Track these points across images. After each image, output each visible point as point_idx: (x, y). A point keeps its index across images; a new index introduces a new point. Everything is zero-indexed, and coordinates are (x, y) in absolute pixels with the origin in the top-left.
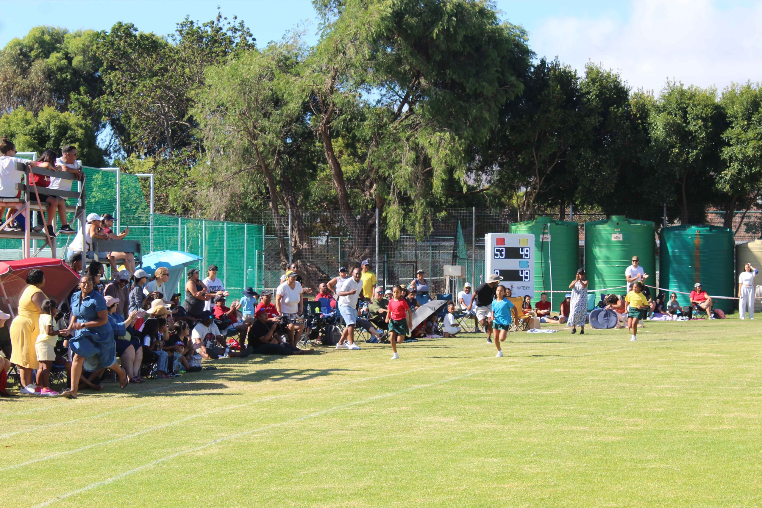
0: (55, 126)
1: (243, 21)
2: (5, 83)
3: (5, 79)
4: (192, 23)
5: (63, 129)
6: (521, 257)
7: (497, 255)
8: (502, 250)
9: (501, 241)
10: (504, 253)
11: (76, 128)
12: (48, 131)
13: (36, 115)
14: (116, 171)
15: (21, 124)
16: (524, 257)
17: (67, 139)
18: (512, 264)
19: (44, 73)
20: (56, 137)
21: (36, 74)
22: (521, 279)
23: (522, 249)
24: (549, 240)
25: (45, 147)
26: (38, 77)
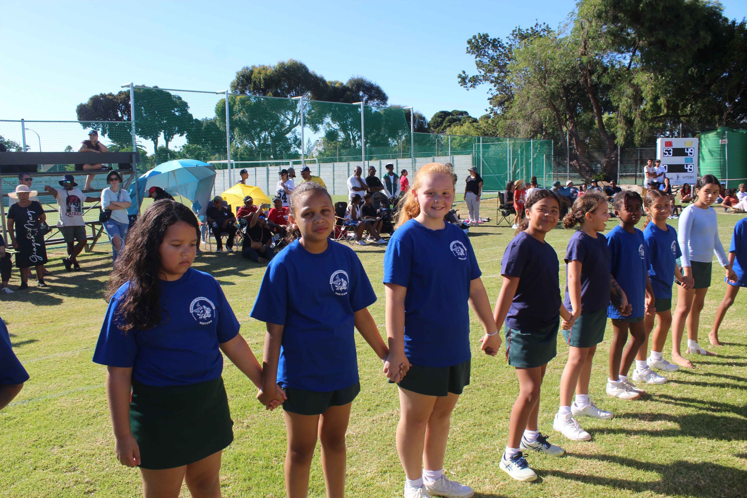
1: (548, 25)
4: (519, 29)
6: (686, 155)
7: (665, 154)
8: (670, 150)
9: (669, 144)
10: (671, 152)
16: (689, 155)
18: (679, 160)
22: (686, 171)
23: (687, 149)
24: (726, 143)
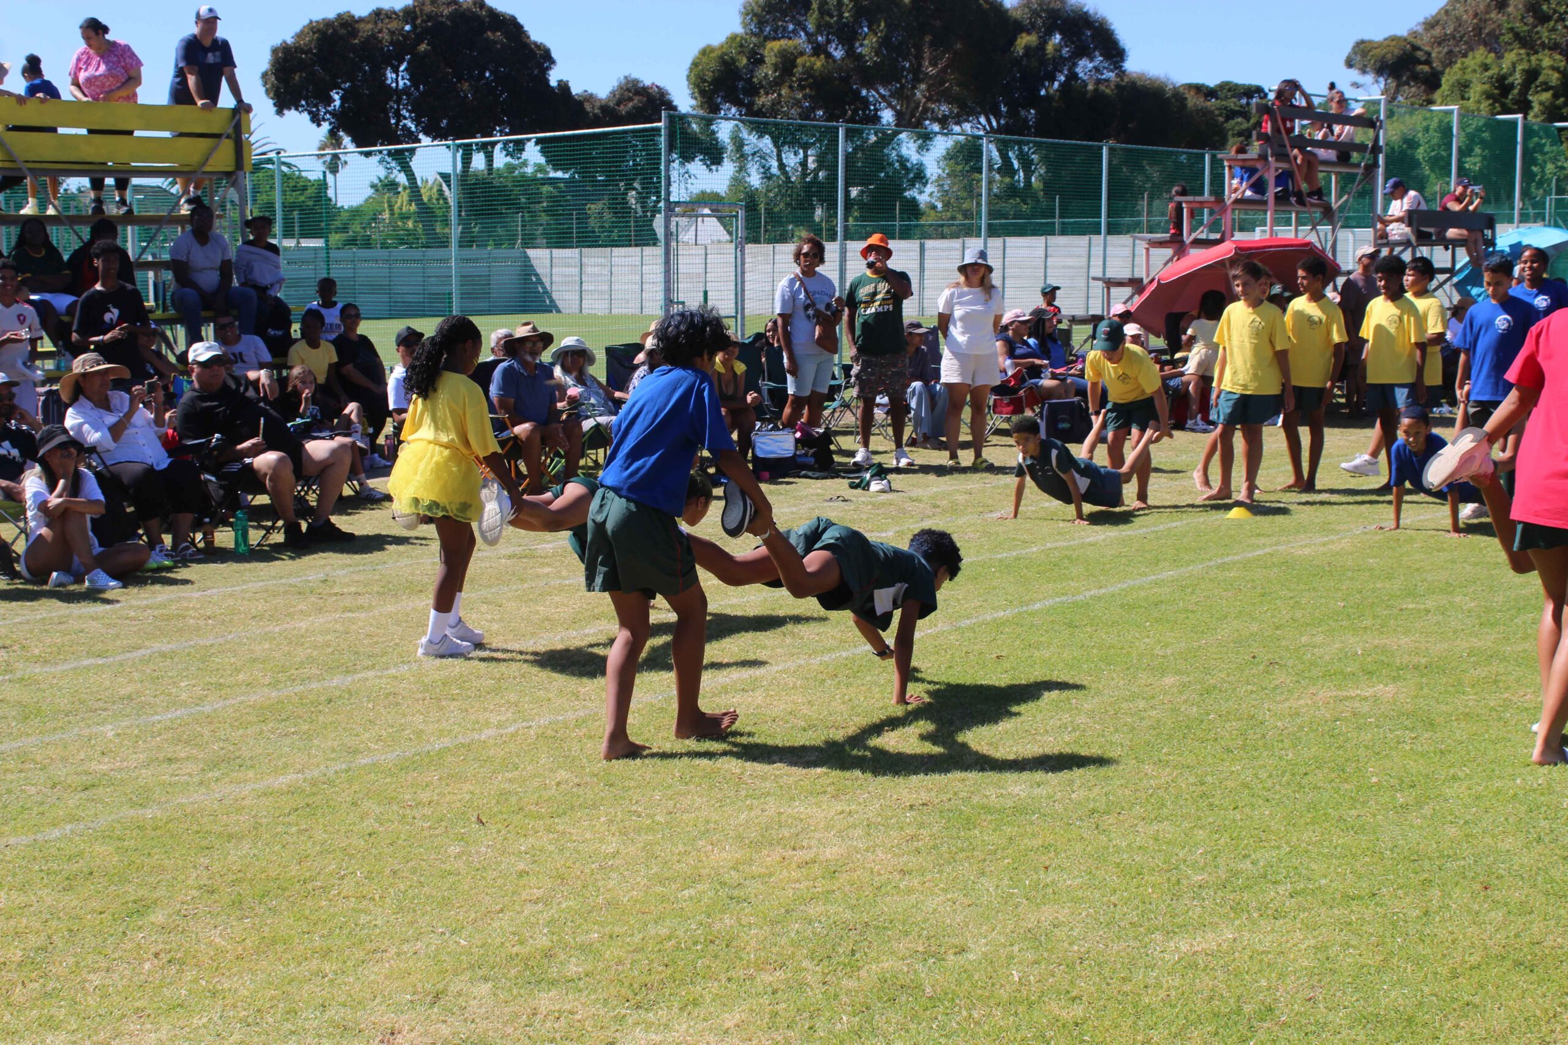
0: (1523, 70)
2: (1475, 21)
3: (1476, 15)
5: (1532, 75)
11: (1550, 72)
12: (1511, 80)
13: (1500, 57)
14: (1517, 119)
15: (1479, 70)
17: (1537, 87)
19: (1525, 6)
20: (1522, 85)
21: (1516, 6)
25: (1506, 97)
26: (1518, 10)
